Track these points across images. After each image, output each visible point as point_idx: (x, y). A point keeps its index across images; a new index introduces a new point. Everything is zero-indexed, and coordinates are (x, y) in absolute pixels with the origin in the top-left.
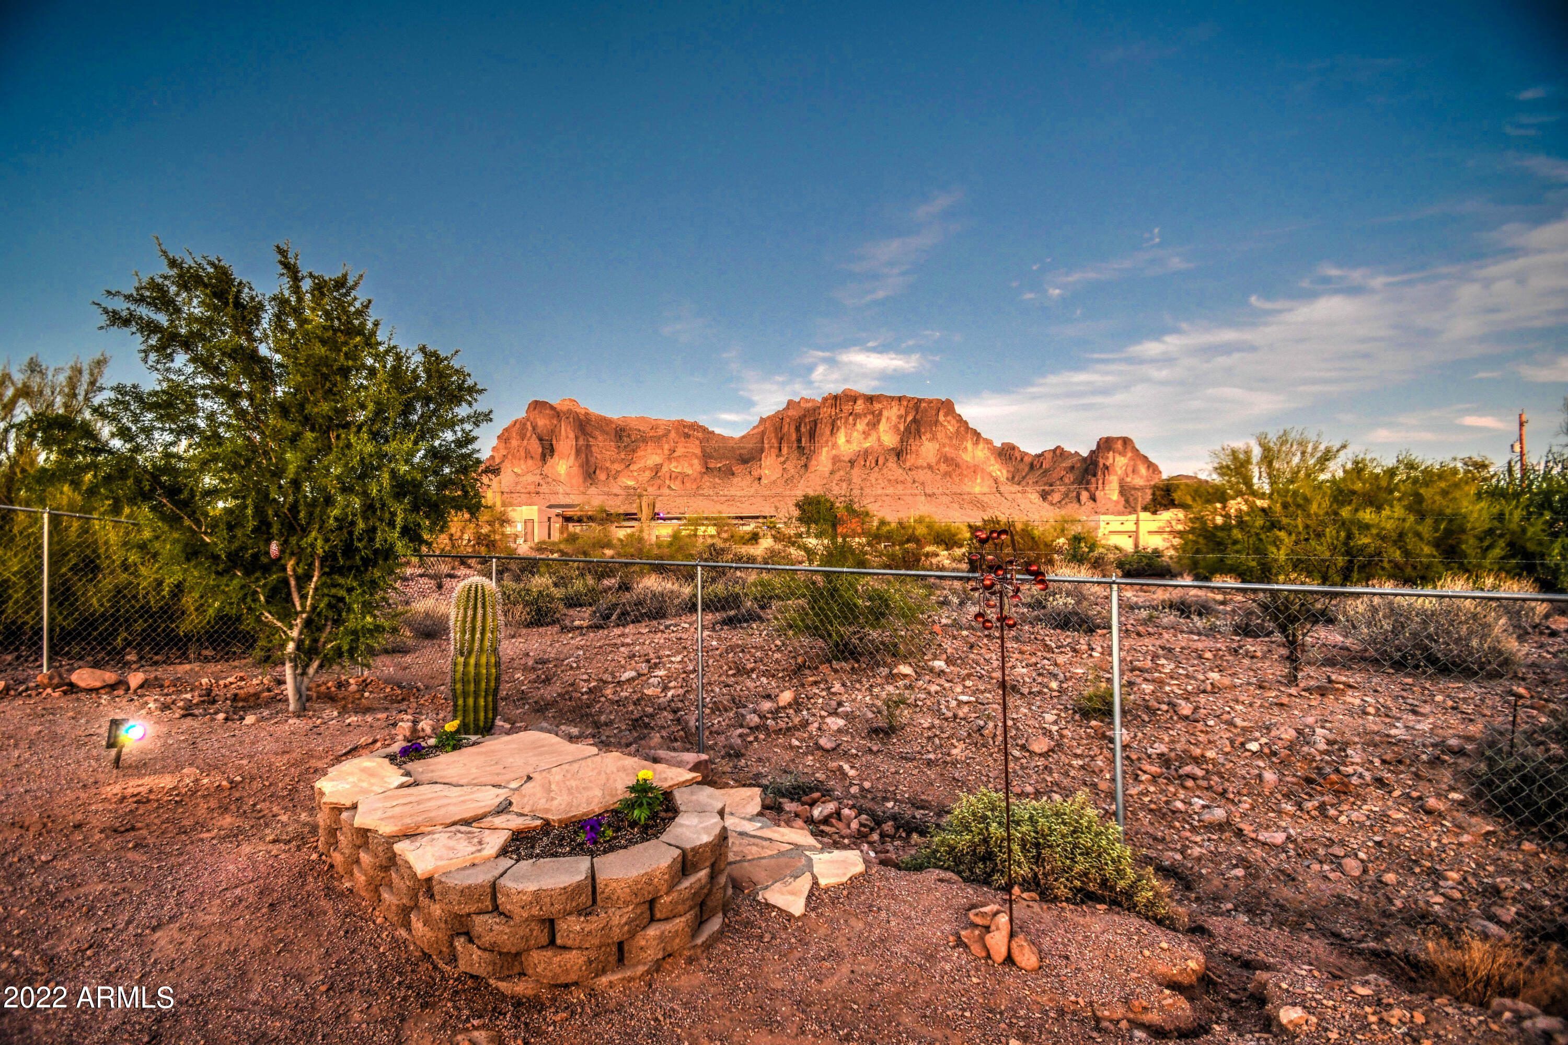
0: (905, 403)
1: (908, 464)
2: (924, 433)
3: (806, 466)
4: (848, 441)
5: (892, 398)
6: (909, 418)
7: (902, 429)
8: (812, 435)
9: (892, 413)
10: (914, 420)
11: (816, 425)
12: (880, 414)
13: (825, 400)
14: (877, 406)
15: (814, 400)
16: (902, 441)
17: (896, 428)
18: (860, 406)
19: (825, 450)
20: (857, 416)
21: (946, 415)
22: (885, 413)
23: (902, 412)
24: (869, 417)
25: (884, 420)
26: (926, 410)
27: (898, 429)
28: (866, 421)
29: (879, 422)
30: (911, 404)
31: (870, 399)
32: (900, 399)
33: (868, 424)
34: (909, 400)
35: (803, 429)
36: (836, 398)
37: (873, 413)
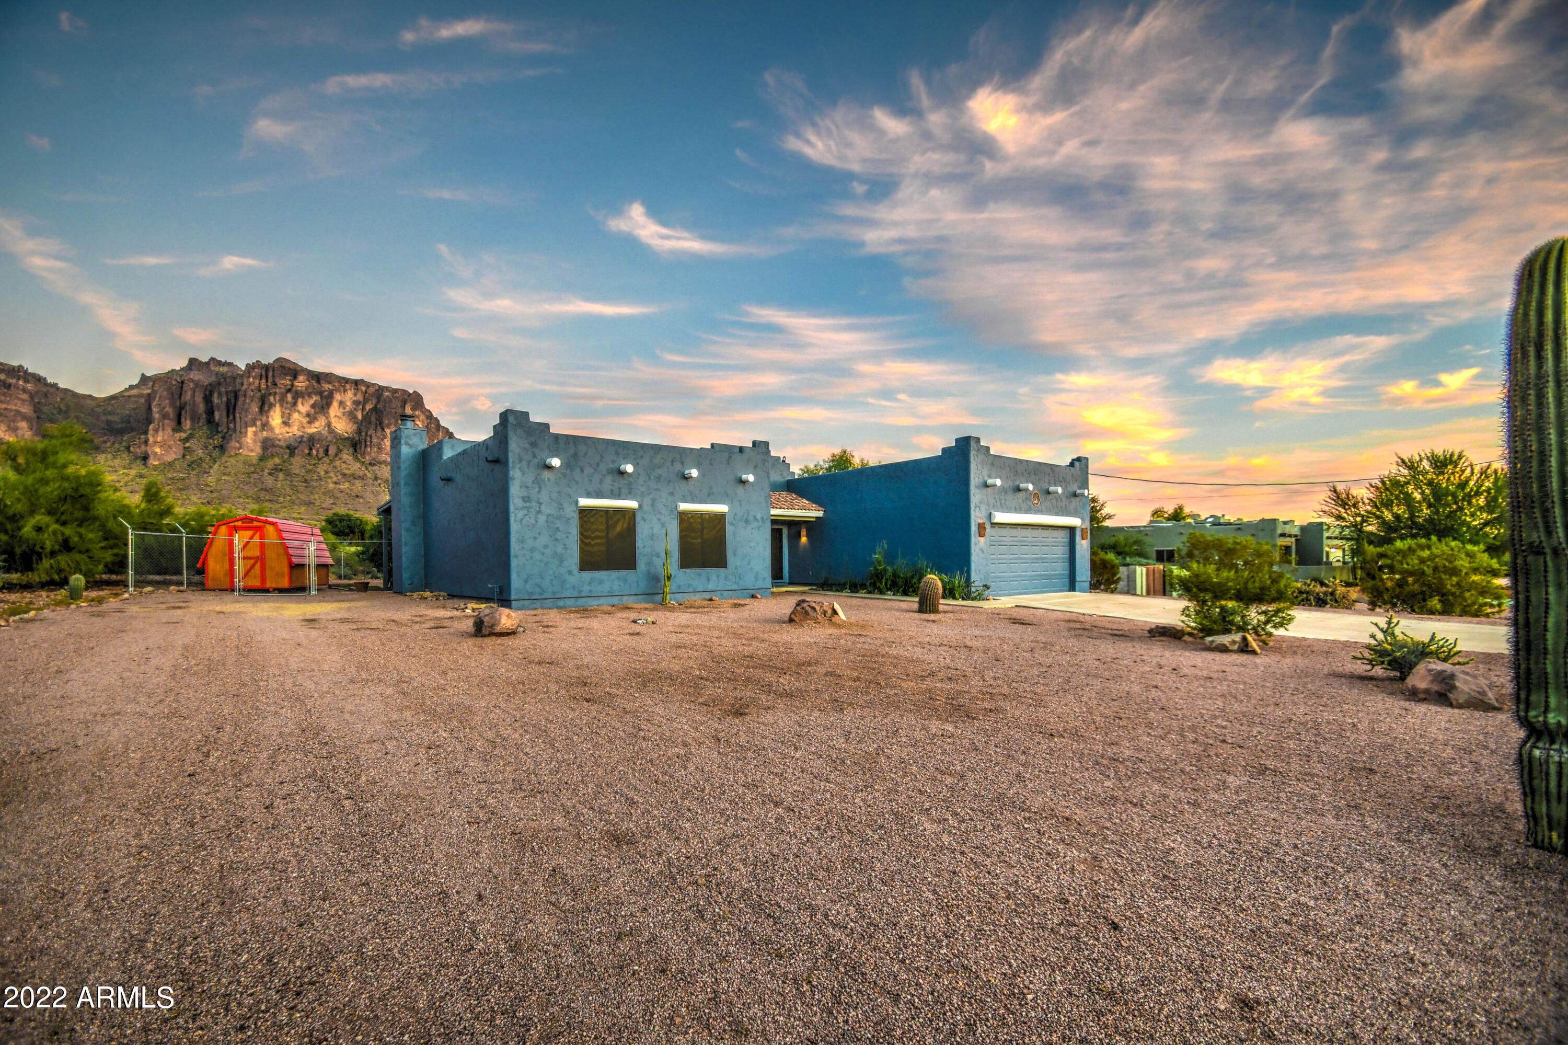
0: (364, 388)
1: (367, 458)
2: (389, 426)
3: (222, 448)
4: (286, 423)
5: (348, 381)
6: (369, 407)
7: (360, 417)
8: (231, 409)
9: (349, 397)
10: (375, 409)
11: (236, 398)
12: (330, 396)
13: (250, 368)
14: (327, 386)
15: (230, 364)
16: (359, 432)
17: (351, 415)
18: (301, 383)
19: (251, 430)
20: (298, 395)
21: (413, 409)
22: (338, 397)
23: (360, 397)
24: (315, 398)
25: (335, 404)
26: (391, 401)
27: (355, 417)
28: (312, 402)
29: (329, 405)
30: (371, 390)
31: (317, 377)
32: (357, 383)
33: (313, 406)
34: (368, 385)
35: (216, 400)
36: (267, 368)
37: (320, 393)
